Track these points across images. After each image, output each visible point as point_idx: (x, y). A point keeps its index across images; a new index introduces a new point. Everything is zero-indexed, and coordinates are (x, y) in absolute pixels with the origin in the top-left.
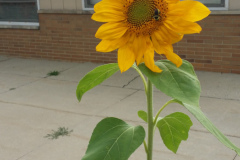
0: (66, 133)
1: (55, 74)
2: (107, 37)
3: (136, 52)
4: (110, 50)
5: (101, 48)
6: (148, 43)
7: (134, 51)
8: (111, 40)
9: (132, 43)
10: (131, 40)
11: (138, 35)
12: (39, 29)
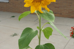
0: (16, 35)
1: (13, 17)
2: (28, 2)
3: (36, 7)
4: (28, 6)
5: (26, 6)
6: (40, 4)
7: (35, 7)
8: (29, 3)
9: (35, 4)
10: (35, 3)
11: (37, 2)
12: (9, 2)
